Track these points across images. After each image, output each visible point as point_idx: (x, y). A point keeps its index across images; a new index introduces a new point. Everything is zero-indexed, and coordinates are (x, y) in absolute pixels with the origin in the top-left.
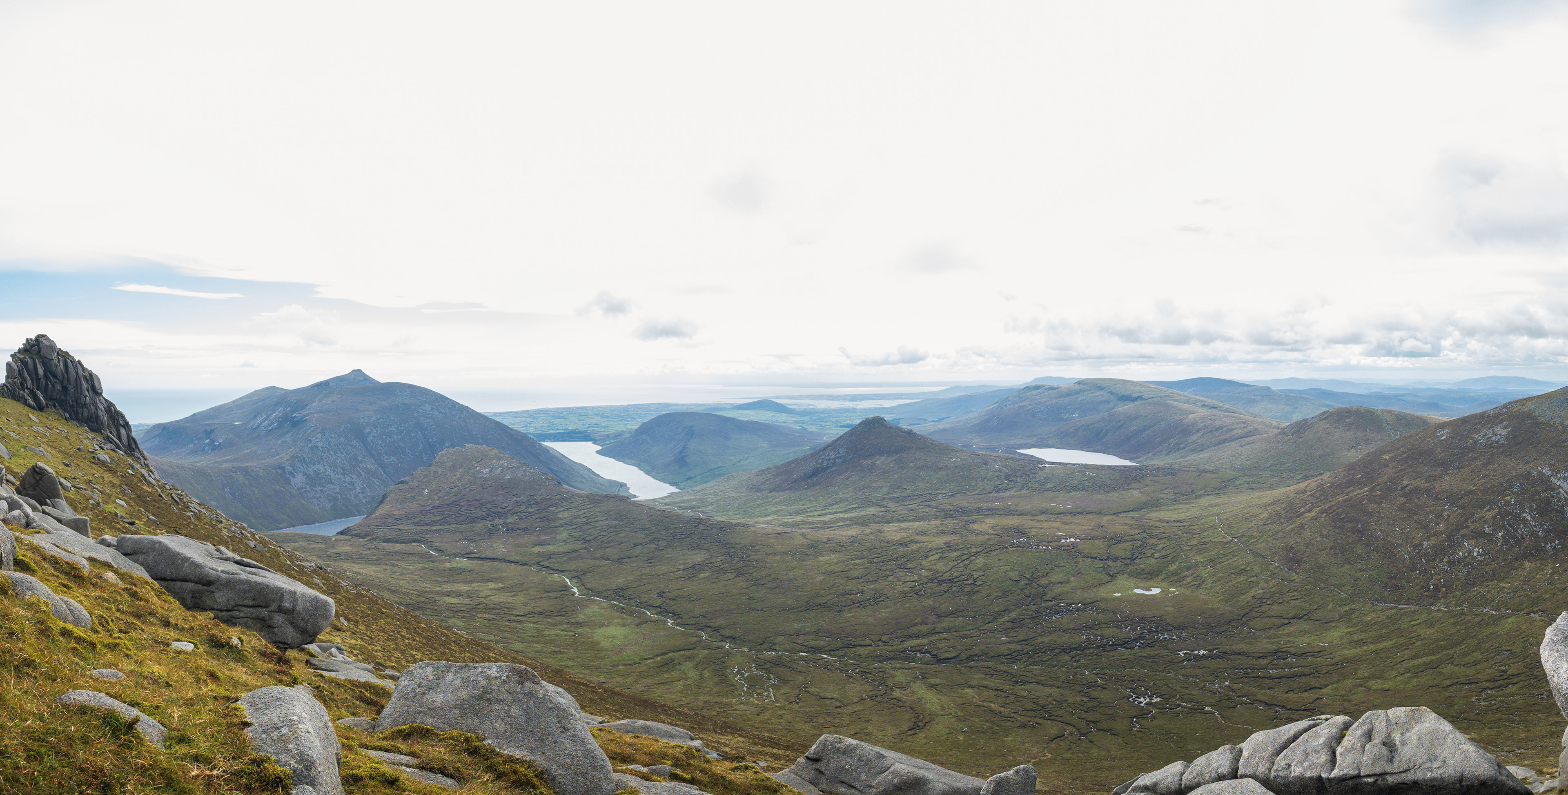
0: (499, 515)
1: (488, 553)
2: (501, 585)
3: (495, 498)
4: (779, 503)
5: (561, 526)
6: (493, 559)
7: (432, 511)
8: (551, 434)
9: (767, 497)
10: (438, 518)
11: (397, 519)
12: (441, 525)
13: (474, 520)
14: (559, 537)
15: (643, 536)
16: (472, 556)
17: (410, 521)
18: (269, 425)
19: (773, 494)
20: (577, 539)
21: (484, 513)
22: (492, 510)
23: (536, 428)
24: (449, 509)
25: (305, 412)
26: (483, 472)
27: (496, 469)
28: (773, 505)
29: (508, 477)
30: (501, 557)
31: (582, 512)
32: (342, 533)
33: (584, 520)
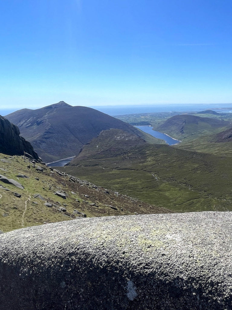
0: (125, 153)
1: (124, 167)
2: (131, 178)
3: (123, 147)
4: (218, 146)
5: (148, 156)
6: (126, 169)
7: (101, 153)
8: (136, 123)
9: (214, 145)
10: (104, 156)
11: (88, 158)
12: (105, 158)
13: (116, 156)
14: (147, 160)
15: (176, 159)
16: (119, 168)
18: (27, 125)
19: (216, 143)
20: (154, 160)
21: (120, 153)
22: (123, 152)
23: (130, 121)
24: (107, 152)
25: (42, 119)
26: (117, 138)
27: (122, 137)
28: (217, 147)
29: (127, 139)
30: (129, 168)
31: (154, 151)
32: (67, 165)
33: (155, 154)
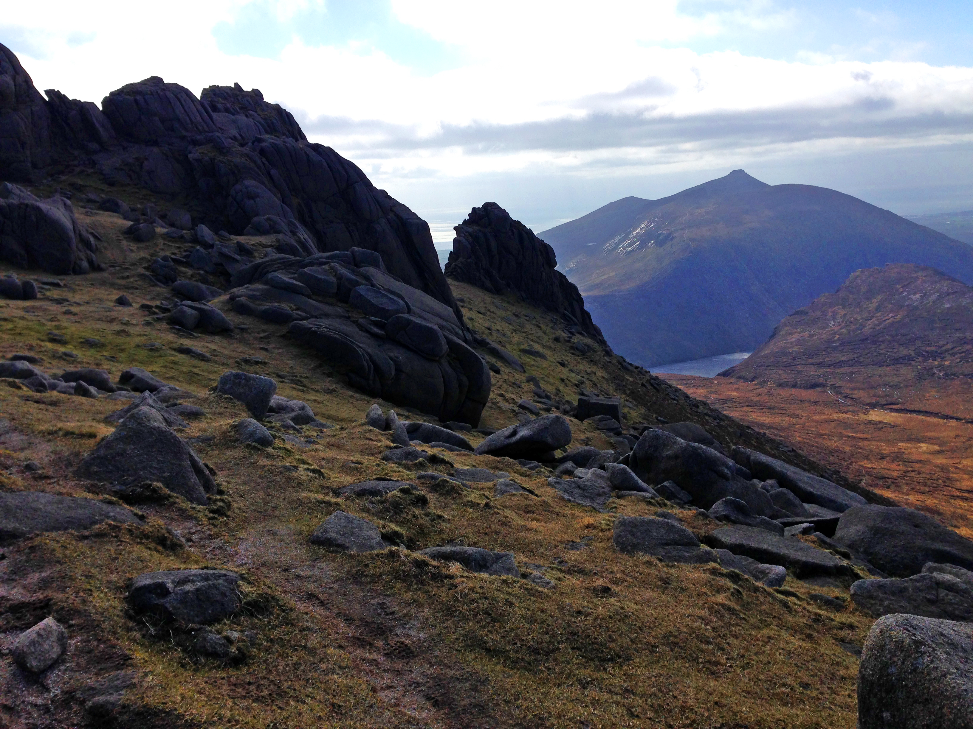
0: (934, 355)
1: (919, 405)
3: (927, 333)
6: (926, 413)
7: (840, 349)
10: (848, 358)
11: (794, 358)
12: (852, 366)
13: (896, 361)
16: (895, 407)
17: (810, 361)
21: (912, 353)
22: (923, 348)
24: (862, 346)
26: (911, 299)
27: (931, 295)
29: (947, 306)
30: (936, 411)
32: (725, 374)
